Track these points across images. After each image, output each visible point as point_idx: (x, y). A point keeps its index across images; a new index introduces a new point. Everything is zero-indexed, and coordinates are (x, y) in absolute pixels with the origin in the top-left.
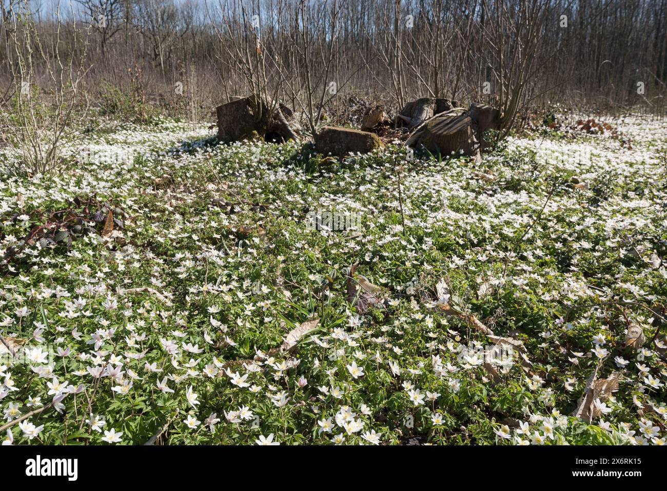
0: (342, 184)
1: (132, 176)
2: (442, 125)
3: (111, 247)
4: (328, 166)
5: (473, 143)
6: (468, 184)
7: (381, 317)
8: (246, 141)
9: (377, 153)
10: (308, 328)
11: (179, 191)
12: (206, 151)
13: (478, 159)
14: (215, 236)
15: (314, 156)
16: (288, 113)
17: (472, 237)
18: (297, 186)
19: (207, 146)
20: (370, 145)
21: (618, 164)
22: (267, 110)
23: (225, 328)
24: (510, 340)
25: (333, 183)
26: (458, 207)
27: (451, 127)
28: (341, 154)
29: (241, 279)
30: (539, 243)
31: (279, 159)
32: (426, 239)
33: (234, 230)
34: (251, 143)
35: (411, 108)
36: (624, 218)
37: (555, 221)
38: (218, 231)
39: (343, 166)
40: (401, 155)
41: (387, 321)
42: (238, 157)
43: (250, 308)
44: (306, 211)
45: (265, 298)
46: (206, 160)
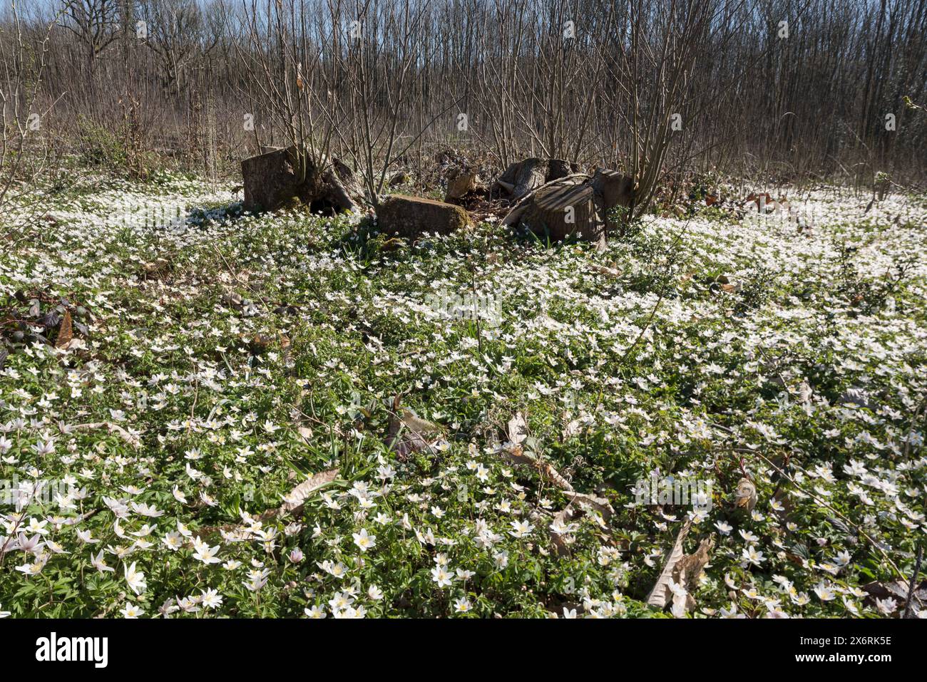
0: (409, 277)
1: (112, 260)
2: (554, 197)
3: (66, 363)
4: (392, 250)
5: (596, 223)
6: (582, 281)
7: (428, 465)
8: (282, 211)
9: (463, 235)
10: (323, 480)
11: (178, 281)
12: (224, 225)
13: (602, 246)
14: (219, 348)
15: (373, 236)
16: (345, 172)
17: (570, 355)
18: (344, 279)
19: (226, 218)
20: (453, 223)
21: (788, 256)
22: (314, 167)
23: (208, 481)
24: (593, 497)
25: (396, 276)
26: (560, 314)
27: (565, 201)
28: (412, 235)
29: (244, 411)
30: (658, 365)
31: (326, 240)
32: (505, 358)
33: (246, 341)
34: (290, 215)
35: (516, 172)
36: (775, 332)
37: (685, 335)
38: (223, 341)
39: (414, 252)
40: (495, 237)
41: (434, 472)
42: (267, 235)
43: (247, 452)
44: (352, 315)
45: (269, 438)
46: (223, 237)
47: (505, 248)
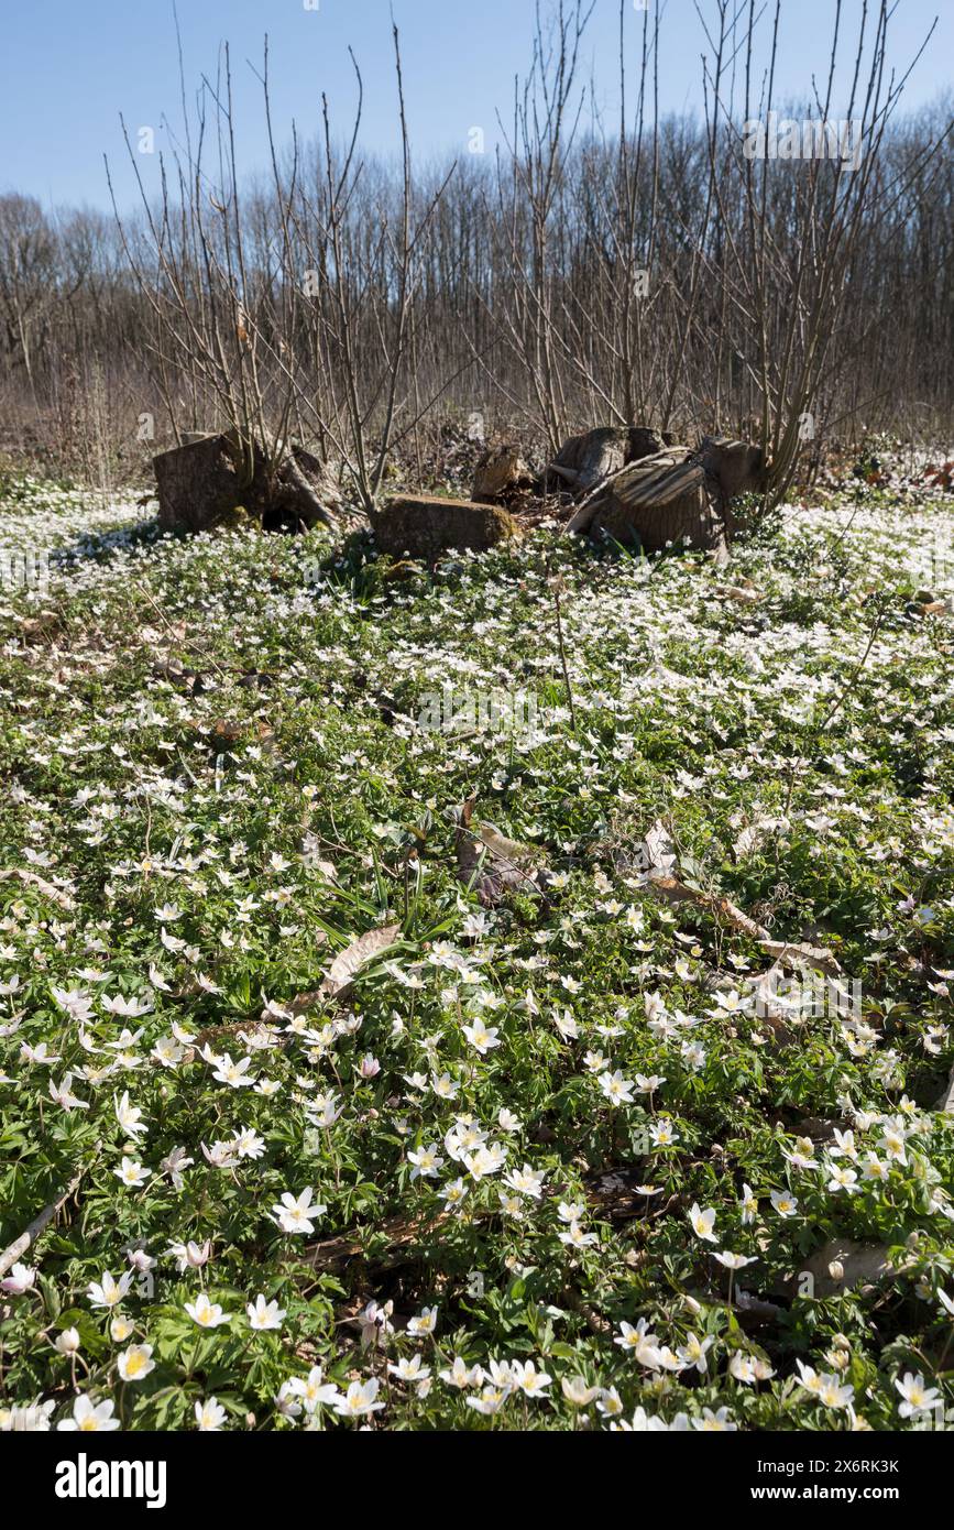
0: (435, 619)
2: (644, 484)
4: (403, 580)
5: (711, 522)
6: (703, 610)
7: (533, 911)
8: (221, 529)
9: (507, 550)
10: (377, 944)
11: (77, 646)
12: (134, 555)
13: (721, 555)
14: (163, 745)
15: (372, 560)
16: (312, 466)
17: (717, 727)
18: (337, 627)
19: (136, 545)
20: (492, 533)
22: (265, 460)
23: (194, 954)
24: (806, 948)
25: (417, 619)
26: (684, 663)
27: (662, 490)
28: (431, 555)
29: (225, 840)
30: (857, 734)
31: (296, 569)
32: (620, 736)
33: (205, 731)
34: (234, 535)
35: (577, 450)
37: (888, 685)
38: (168, 733)
39: (437, 581)
40: (559, 551)
41: (546, 920)
42: (206, 567)
43: (248, 905)
44: (360, 682)
45: (278, 881)
46: (136, 574)
47: (575, 567)
